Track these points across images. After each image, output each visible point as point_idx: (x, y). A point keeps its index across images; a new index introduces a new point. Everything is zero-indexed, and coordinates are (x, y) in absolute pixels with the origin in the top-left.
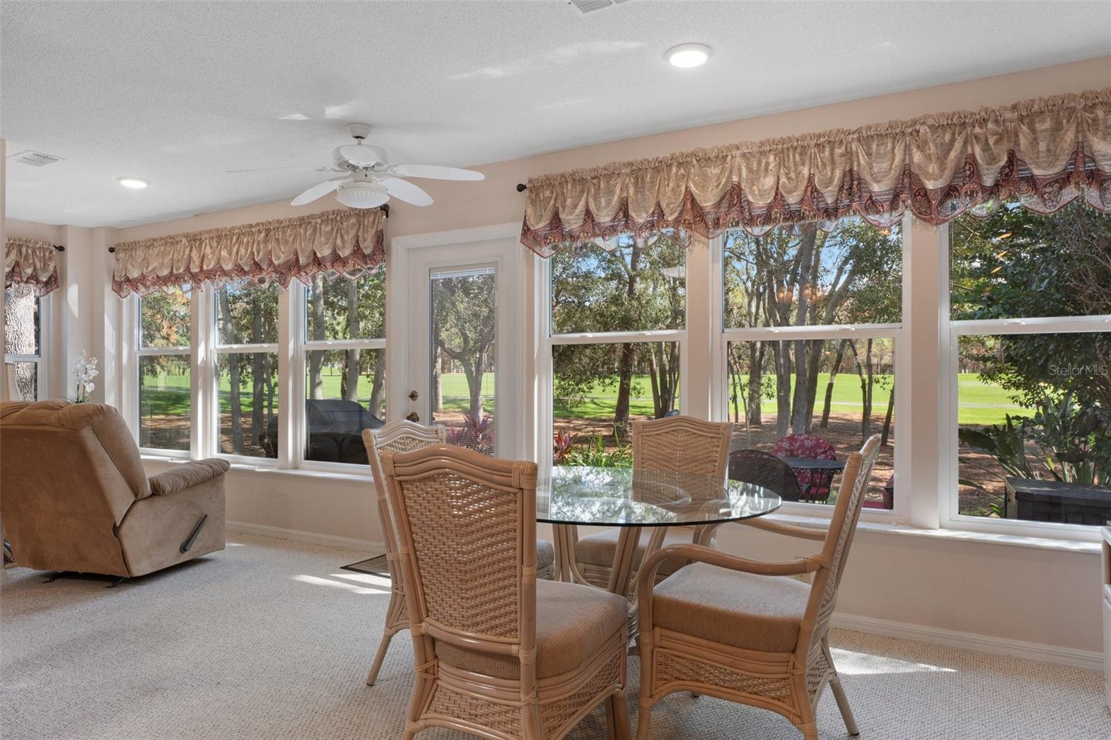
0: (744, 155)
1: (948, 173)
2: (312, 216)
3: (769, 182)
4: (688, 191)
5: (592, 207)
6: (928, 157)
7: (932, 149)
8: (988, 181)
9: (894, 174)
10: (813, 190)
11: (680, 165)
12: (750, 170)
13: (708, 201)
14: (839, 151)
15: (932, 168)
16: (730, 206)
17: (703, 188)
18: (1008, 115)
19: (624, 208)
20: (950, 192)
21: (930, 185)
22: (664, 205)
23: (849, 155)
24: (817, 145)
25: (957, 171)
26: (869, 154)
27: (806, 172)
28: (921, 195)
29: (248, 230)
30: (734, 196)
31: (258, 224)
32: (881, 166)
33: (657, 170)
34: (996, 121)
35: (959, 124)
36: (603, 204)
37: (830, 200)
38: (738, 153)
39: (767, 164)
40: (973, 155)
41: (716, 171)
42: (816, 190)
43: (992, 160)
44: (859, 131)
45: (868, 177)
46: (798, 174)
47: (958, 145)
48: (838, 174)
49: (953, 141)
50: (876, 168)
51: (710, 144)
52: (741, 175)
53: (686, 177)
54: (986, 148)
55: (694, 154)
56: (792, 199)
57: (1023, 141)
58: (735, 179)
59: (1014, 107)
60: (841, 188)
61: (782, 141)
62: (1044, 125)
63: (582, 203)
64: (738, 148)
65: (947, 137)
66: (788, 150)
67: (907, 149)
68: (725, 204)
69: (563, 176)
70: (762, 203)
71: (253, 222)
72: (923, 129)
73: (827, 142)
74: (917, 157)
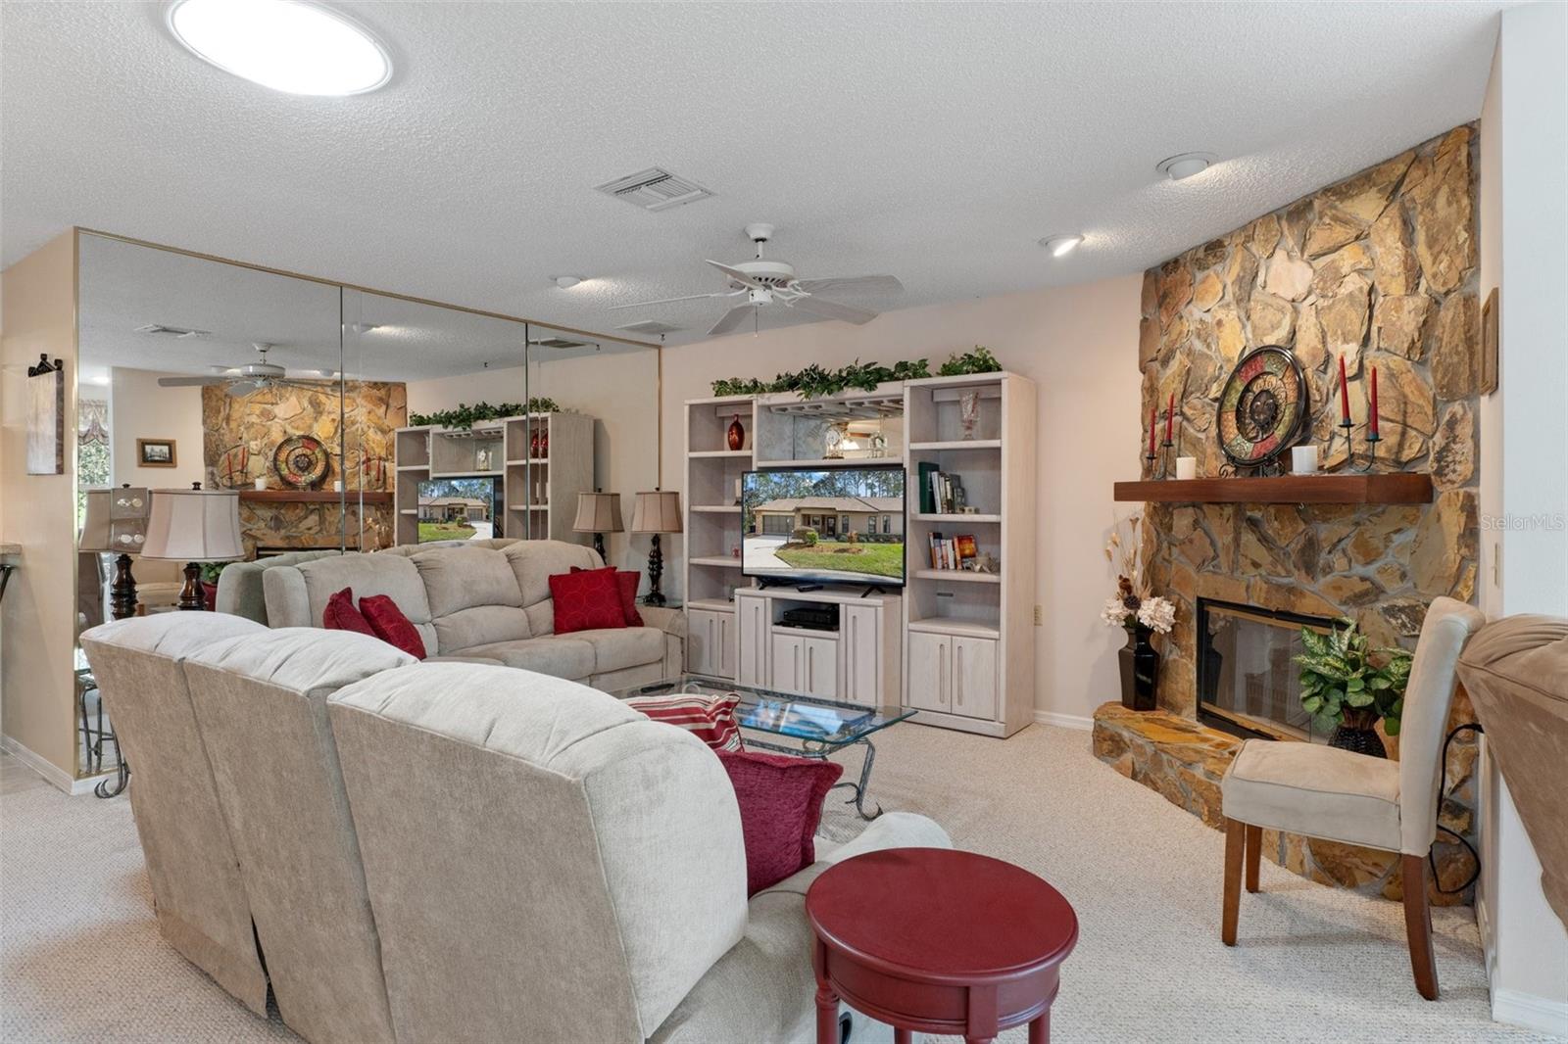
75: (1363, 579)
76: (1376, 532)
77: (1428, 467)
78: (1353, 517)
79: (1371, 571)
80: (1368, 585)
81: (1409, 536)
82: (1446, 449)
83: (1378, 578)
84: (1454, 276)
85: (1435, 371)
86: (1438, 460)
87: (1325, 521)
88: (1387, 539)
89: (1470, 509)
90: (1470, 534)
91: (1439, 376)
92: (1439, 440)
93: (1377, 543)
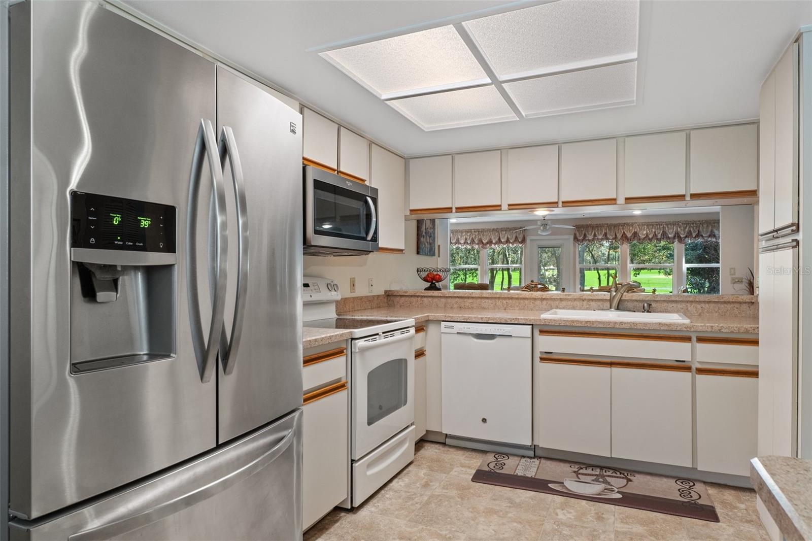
0: (638, 225)
1: (686, 232)
2: (498, 229)
3: (645, 232)
4: (624, 232)
5: (597, 233)
6: (681, 230)
7: (682, 228)
8: (694, 236)
9: (674, 233)
10: (655, 235)
11: (622, 226)
12: (639, 229)
13: (629, 235)
14: (661, 227)
15: (682, 232)
16: (634, 237)
17: (627, 232)
18: (698, 222)
19: (606, 234)
21: (682, 236)
22: (618, 235)
23: (664, 228)
24: (656, 225)
25: (688, 233)
26: (668, 227)
27: (654, 230)
28: (679, 237)
29: (469, 231)
30: (635, 234)
31: (474, 229)
32: (671, 231)
33: (615, 226)
34: (696, 224)
35: (687, 223)
36: (599, 233)
37: (659, 237)
38: (636, 224)
39: (644, 228)
40: (691, 231)
41: (631, 228)
42: (656, 235)
43: (695, 232)
44: (666, 222)
45: (668, 232)
46: (652, 231)
47: (688, 228)
48: (661, 231)
49: (686, 227)
50: (670, 231)
53: (623, 229)
54: (693, 229)
55: (625, 223)
56: (650, 237)
57: (701, 229)
58: (636, 230)
59: (699, 221)
60: (662, 234)
61: (648, 223)
62: (705, 226)
63: (593, 233)
65: (685, 226)
66: (649, 225)
67: (677, 228)
69: (587, 225)
70: (643, 237)
71: (472, 228)
72: (680, 224)
73: (658, 224)
74: (679, 229)
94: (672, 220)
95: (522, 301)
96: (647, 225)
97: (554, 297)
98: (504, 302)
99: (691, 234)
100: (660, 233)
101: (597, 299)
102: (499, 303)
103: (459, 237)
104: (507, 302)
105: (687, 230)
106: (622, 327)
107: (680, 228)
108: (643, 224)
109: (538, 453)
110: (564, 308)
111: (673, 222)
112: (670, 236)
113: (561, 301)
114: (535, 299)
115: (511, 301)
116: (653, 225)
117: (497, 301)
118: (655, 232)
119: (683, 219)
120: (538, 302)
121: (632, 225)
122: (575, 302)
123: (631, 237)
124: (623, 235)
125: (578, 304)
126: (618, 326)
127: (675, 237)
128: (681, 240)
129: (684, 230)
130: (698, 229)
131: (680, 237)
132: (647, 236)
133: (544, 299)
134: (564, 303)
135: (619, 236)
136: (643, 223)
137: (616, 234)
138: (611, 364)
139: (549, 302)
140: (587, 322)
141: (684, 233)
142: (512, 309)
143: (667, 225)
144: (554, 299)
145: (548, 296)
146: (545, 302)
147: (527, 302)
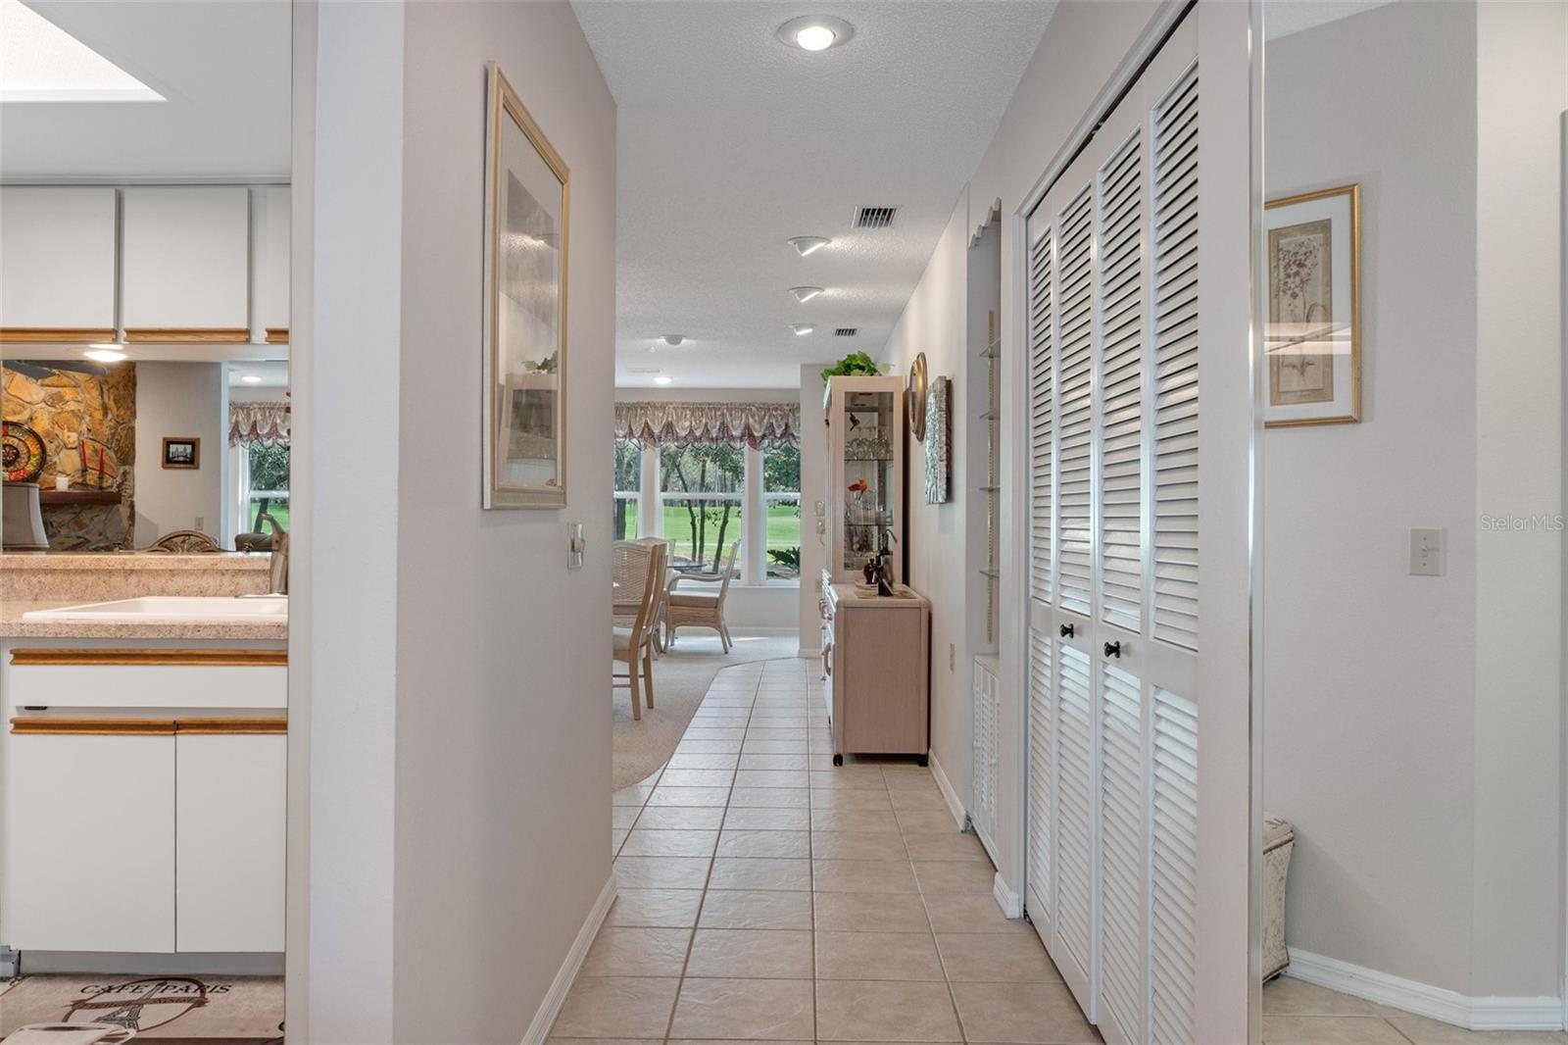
0: (674, 408)
1: (764, 427)
3: (687, 424)
4: (646, 423)
6: (755, 421)
7: (758, 418)
8: (778, 436)
9: (742, 427)
10: (707, 430)
11: (642, 408)
12: (677, 415)
13: (656, 431)
14: (719, 413)
15: (757, 427)
16: (667, 433)
17: (653, 421)
18: (786, 408)
20: (764, 437)
21: (756, 434)
22: (634, 429)
23: (723, 415)
24: (709, 409)
25: (767, 428)
26: (731, 415)
27: (704, 421)
28: (751, 436)
30: (669, 428)
32: (736, 423)
33: (629, 409)
34: (781, 410)
35: (767, 408)
37: (714, 436)
38: (671, 406)
39: (686, 415)
40: (773, 424)
41: (661, 415)
42: (708, 430)
43: (780, 426)
44: (726, 404)
45: (731, 426)
46: (700, 421)
47: (767, 417)
48: (718, 424)
49: (765, 415)
50: (734, 423)
51: (658, 399)
52: (672, 418)
53: (646, 415)
54: (777, 420)
55: (649, 403)
56: (698, 433)
57: (791, 420)
58: (670, 419)
59: (788, 405)
60: (719, 429)
61: (693, 404)
64: (671, 404)
65: (763, 413)
66: (697, 409)
67: (747, 417)
68: (664, 432)
70: (684, 434)
72: (753, 408)
73: (714, 407)
74: (751, 420)
75: (80, 537)
76: (85, 517)
77: (114, 490)
78: (71, 511)
79: (80, 533)
80: (82, 540)
81: (103, 517)
82: (122, 483)
83: (86, 537)
84: (126, 418)
85: (116, 453)
86: (119, 487)
87: (52, 512)
88: (92, 519)
89: (132, 506)
90: (132, 516)
91: (119, 455)
92: (119, 480)
93: (86, 521)
94: (738, 400)
95: (78, 578)
96: (693, 411)
97: (151, 567)
98: (34, 580)
99: (773, 431)
100: (715, 427)
101: (254, 570)
102: (20, 583)
103: (278, 421)
104: (40, 582)
105: (765, 421)
106: (197, 635)
107: (752, 417)
108: (685, 406)
109: (27, 965)
110: (178, 594)
111: (740, 404)
112: (734, 433)
113: (173, 576)
114: (110, 572)
115: (49, 578)
116: (703, 409)
117: (15, 577)
118: (706, 425)
119: (759, 400)
120: (118, 580)
121: (663, 407)
122: (205, 578)
123: (661, 432)
124: (644, 429)
125: (210, 581)
126: (189, 635)
127: (743, 436)
128: (754, 443)
129: (761, 422)
130: (785, 421)
131: (754, 437)
132: (691, 431)
133: (132, 571)
134: (178, 582)
135: (637, 432)
136: (683, 404)
137: (630, 426)
138: (176, 727)
139: (144, 579)
140: (120, 627)
141: (761, 427)
142: (54, 600)
143: (730, 410)
144: (157, 571)
145: (136, 563)
146: (133, 579)
147: (90, 579)
